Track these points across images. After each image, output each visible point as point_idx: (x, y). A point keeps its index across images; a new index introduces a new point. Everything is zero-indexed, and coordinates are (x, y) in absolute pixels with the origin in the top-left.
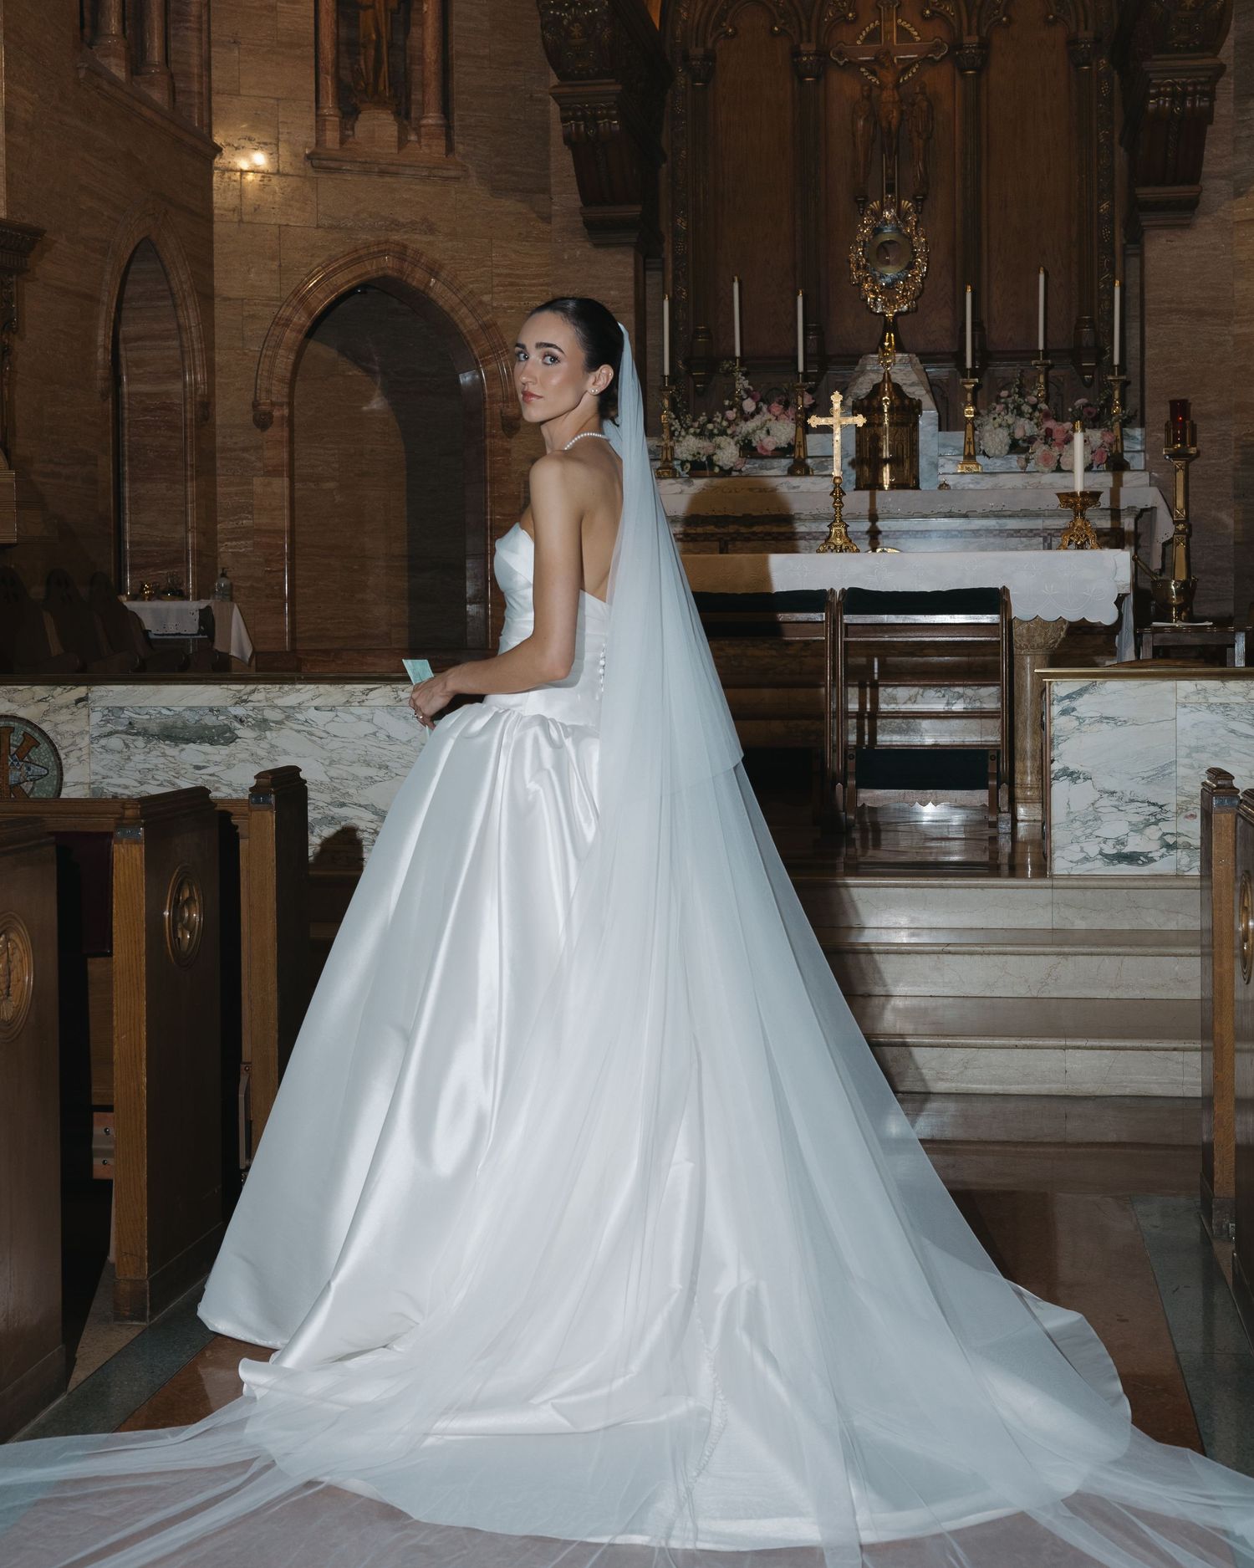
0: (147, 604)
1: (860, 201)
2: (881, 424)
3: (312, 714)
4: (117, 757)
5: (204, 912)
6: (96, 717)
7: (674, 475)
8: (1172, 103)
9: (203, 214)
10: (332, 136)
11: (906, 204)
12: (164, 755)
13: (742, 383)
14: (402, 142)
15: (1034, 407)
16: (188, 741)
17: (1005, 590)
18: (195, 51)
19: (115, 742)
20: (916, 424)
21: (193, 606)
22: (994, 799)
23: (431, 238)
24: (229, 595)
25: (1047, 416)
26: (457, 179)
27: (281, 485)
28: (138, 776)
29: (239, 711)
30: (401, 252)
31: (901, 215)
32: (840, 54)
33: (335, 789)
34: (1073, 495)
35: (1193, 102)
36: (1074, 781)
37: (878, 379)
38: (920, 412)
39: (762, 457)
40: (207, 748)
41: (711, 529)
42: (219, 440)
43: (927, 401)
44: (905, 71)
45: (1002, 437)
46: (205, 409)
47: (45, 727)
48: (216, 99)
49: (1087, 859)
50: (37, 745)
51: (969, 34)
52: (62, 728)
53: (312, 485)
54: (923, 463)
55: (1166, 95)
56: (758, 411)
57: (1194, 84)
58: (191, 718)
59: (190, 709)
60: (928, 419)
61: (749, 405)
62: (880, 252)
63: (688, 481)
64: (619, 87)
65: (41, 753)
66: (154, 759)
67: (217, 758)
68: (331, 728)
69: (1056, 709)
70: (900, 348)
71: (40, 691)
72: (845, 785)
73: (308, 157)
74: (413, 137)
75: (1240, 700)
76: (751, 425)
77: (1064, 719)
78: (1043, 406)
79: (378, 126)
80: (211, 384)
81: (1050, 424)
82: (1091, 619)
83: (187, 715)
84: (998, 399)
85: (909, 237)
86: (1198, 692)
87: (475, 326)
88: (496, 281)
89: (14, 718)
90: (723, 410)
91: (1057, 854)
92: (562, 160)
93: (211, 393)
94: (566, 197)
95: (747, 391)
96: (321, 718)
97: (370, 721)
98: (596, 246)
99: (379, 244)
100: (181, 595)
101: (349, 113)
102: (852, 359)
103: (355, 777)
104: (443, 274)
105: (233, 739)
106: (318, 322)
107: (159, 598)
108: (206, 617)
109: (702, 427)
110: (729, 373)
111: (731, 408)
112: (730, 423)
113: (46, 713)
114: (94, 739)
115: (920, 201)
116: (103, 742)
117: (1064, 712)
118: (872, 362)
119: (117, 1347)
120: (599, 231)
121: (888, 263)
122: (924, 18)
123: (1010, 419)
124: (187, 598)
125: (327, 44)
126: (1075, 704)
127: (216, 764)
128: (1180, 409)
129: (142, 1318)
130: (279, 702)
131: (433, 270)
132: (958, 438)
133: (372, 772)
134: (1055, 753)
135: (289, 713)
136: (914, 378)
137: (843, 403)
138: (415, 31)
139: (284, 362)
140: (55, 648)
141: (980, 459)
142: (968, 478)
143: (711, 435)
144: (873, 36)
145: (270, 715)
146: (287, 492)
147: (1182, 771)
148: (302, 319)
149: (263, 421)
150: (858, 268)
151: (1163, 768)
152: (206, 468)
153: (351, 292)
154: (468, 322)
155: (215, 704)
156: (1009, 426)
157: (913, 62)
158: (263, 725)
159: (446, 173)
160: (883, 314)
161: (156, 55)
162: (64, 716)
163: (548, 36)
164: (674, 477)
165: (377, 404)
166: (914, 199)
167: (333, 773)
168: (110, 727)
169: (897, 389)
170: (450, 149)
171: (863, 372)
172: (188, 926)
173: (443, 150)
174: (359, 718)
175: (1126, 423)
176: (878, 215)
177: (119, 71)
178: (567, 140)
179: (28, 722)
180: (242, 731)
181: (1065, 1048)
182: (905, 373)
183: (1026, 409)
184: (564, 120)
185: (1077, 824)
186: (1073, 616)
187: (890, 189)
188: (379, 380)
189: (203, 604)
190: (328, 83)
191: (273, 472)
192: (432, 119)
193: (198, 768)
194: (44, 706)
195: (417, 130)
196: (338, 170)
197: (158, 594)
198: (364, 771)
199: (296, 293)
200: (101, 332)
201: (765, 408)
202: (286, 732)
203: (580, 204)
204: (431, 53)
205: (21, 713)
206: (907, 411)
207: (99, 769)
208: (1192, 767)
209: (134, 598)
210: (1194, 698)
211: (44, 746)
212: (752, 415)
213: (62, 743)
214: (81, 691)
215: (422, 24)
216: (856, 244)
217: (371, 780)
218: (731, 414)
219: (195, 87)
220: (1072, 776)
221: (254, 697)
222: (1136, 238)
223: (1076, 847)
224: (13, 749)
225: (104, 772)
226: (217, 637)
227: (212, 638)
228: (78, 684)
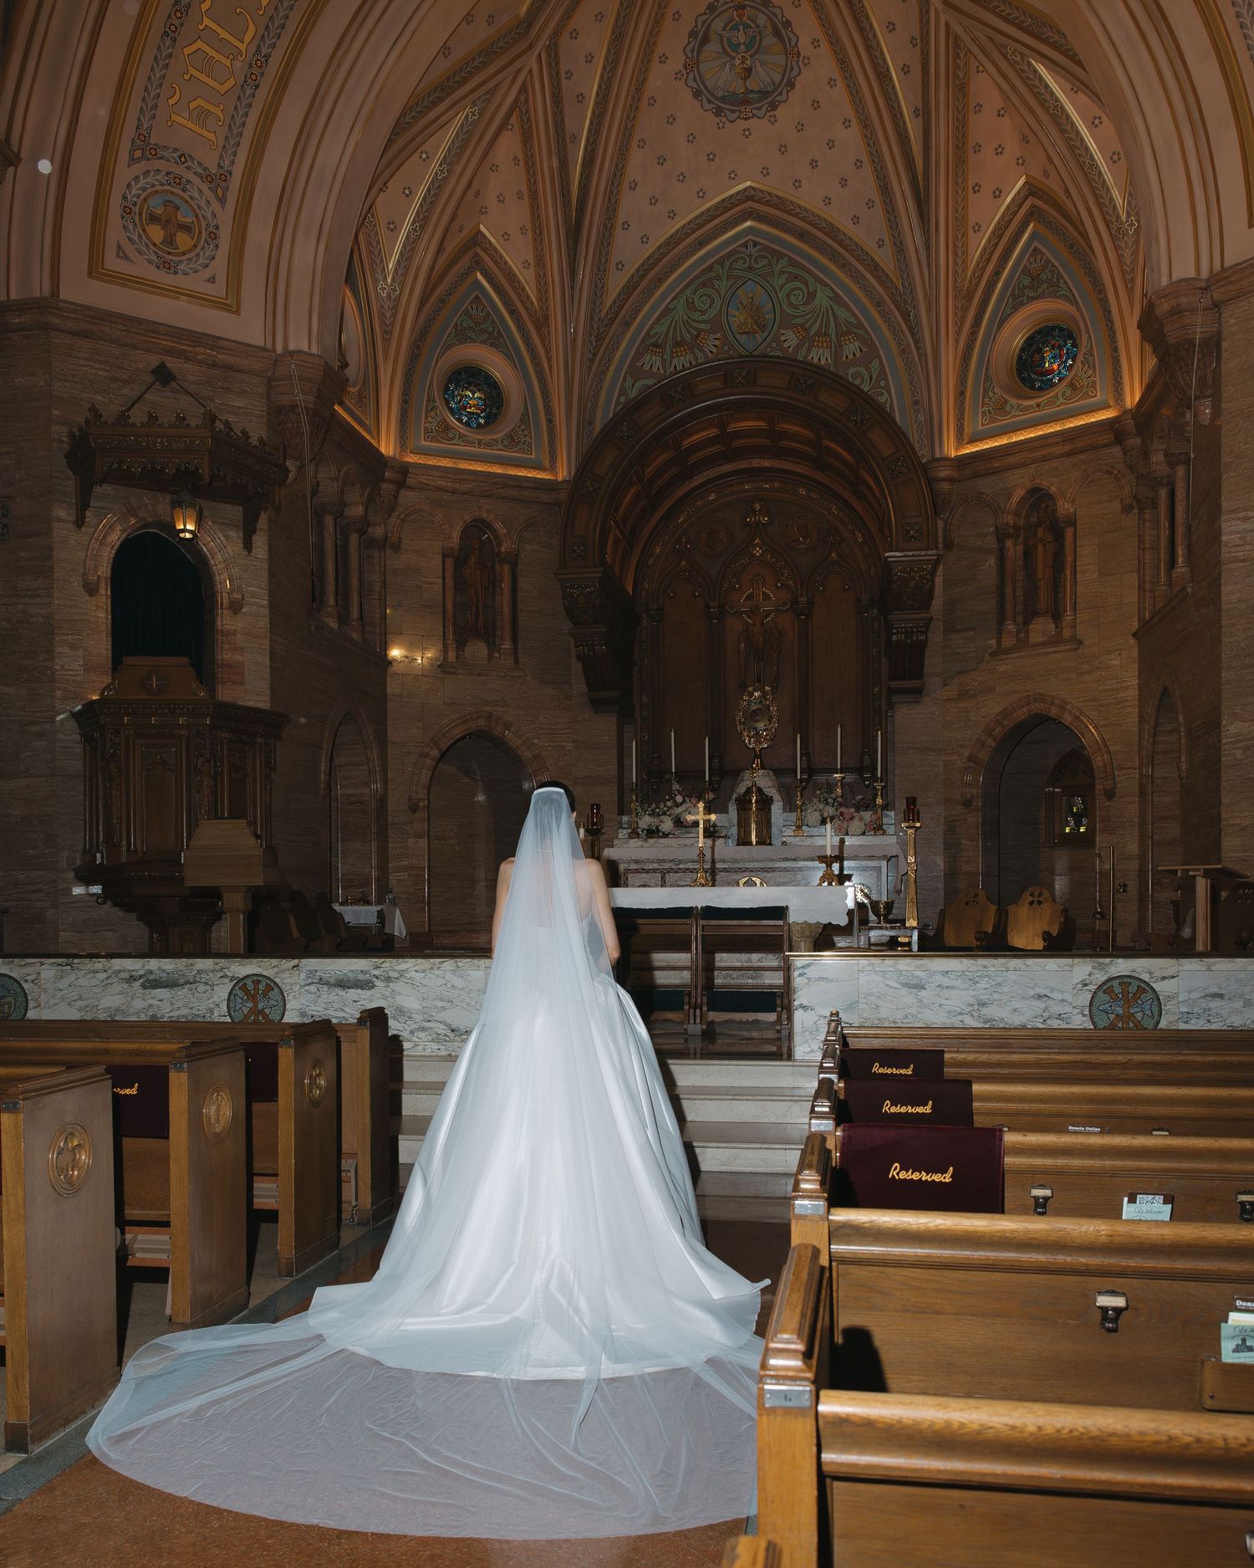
0: (349, 908)
1: (743, 687)
2: (751, 809)
3: (413, 974)
4: (313, 996)
5: (327, 1080)
6: (303, 976)
7: (638, 836)
8: (906, 637)
9: (383, 699)
10: (452, 656)
11: (767, 688)
12: (338, 995)
13: (676, 787)
14: (490, 657)
15: (835, 800)
16: (349, 988)
17: (787, 907)
18: (378, 611)
19: (313, 988)
20: (770, 809)
21: (374, 909)
22: (779, 1017)
23: (505, 709)
24: (394, 903)
25: (841, 805)
26: (520, 677)
27: (424, 843)
28: (324, 1006)
29: (376, 972)
30: (490, 716)
31: (764, 694)
32: (731, 607)
33: (425, 1013)
34: (826, 857)
35: (917, 636)
36: (806, 1011)
37: (750, 784)
38: (772, 802)
39: (686, 827)
40: (359, 991)
41: (656, 866)
42: (389, 819)
43: (777, 797)
44: (767, 616)
45: (817, 815)
46: (382, 802)
47: (277, 980)
48: (388, 636)
49: (812, 1051)
50: (273, 989)
51: (802, 596)
52: (286, 981)
53: (443, 842)
54: (774, 830)
55: (901, 633)
56: (684, 801)
57: (917, 627)
58: (352, 976)
59: (352, 971)
60: (777, 808)
61: (679, 799)
62: (754, 716)
63: (645, 840)
64: (605, 629)
65: (275, 994)
66: (333, 997)
67: (365, 997)
68: (423, 981)
69: (796, 974)
70: (763, 767)
71: (274, 961)
72: (701, 1010)
73: (438, 666)
74: (497, 655)
75: (891, 969)
76: (680, 809)
77: (801, 978)
78: (840, 799)
79: (478, 650)
80: (386, 789)
81: (843, 809)
82: (834, 923)
83: (349, 974)
84: (814, 795)
85: (769, 707)
86: (869, 965)
87: (530, 756)
88: (541, 732)
89: (261, 975)
90: (665, 801)
91: (797, 1049)
92: (577, 667)
93: (386, 794)
94: (579, 687)
95: (678, 791)
96: (418, 976)
97: (443, 978)
98: (596, 712)
99: (477, 712)
100: (369, 903)
101: (461, 644)
102: (736, 773)
103: (436, 1007)
104: (512, 729)
105: (373, 987)
106: (444, 754)
107: (356, 904)
108: (380, 914)
109: (653, 810)
110: (669, 781)
111: (669, 800)
112: (669, 808)
113: (277, 973)
114: (301, 987)
115: (774, 688)
116: (306, 988)
117: (800, 975)
118: (747, 774)
119: (277, 1289)
120: (598, 705)
121: (757, 721)
122: (777, 587)
123: (821, 806)
124: (371, 904)
125: (449, 606)
126: (806, 971)
127: (364, 999)
128: (911, 802)
129: (291, 1276)
130: (397, 968)
131: (507, 726)
132: (793, 816)
133: (444, 1004)
134: (796, 996)
135: (402, 974)
136: (770, 783)
137: (705, 808)
138: (498, 598)
139: (425, 776)
140: (296, 934)
141: (804, 828)
142: (797, 839)
143: (659, 815)
144: (749, 598)
145: (392, 974)
146: (426, 846)
147: (861, 1006)
148: (435, 753)
149: (414, 809)
150: (740, 723)
151: (852, 1004)
152: (382, 835)
153: (464, 737)
154: (527, 754)
155: (364, 969)
156: (820, 810)
157: (770, 612)
158: (388, 979)
159: (513, 674)
160: (753, 748)
161: (355, 614)
162: (287, 974)
163: (566, 603)
164: (638, 837)
165: (481, 798)
166: (772, 686)
167: (424, 1004)
168: (310, 981)
169: (760, 790)
170: (516, 661)
171: (742, 780)
172: (319, 1087)
173: (512, 661)
174: (438, 976)
175: (885, 807)
176: (751, 695)
177: (333, 624)
178: (578, 657)
179: (268, 978)
180: (377, 983)
181: (786, 1149)
182: (764, 780)
183: (830, 801)
184: (576, 647)
185: (807, 1033)
186: (825, 921)
187: (759, 681)
188: (481, 784)
189: (379, 908)
190: (450, 627)
191: (420, 836)
192: (507, 645)
193: (355, 1001)
194: (276, 970)
195: (499, 652)
196: (455, 673)
197: (356, 902)
198: (440, 1004)
199: (432, 739)
200: (323, 764)
201: (688, 800)
202: (400, 983)
203: (586, 690)
204: (507, 610)
205: (265, 973)
206: (765, 802)
207: (304, 1002)
208: (866, 1004)
209: (342, 904)
210: (868, 968)
211: (276, 990)
212: (681, 804)
213: (285, 988)
214: (296, 962)
215: (502, 593)
216: (740, 710)
217: (444, 1008)
218: (669, 804)
219: (377, 630)
220: (804, 1008)
221: (384, 965)
222: (891, 707)
223: (807, 1045)
224: (260, 992)
225: (306, 1003)
226: (386, 926)
227: (384, 926)
228: (293, 958)
